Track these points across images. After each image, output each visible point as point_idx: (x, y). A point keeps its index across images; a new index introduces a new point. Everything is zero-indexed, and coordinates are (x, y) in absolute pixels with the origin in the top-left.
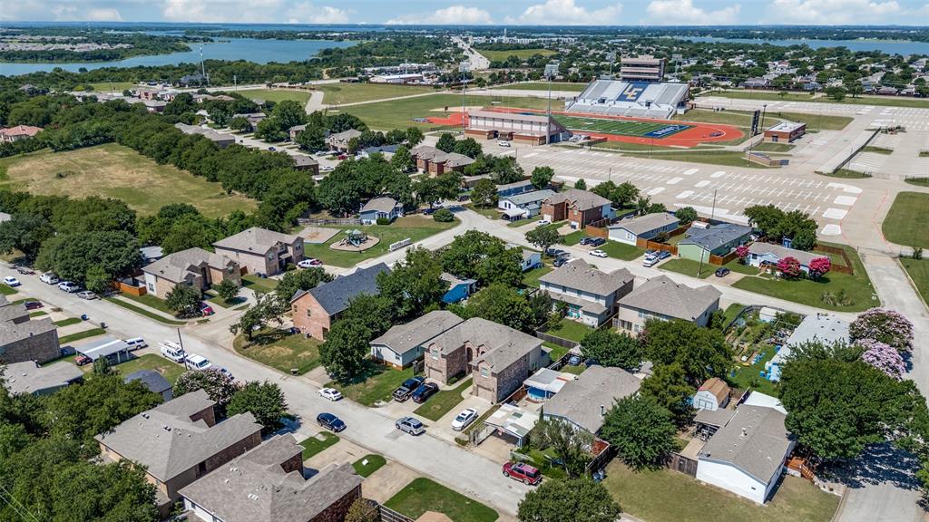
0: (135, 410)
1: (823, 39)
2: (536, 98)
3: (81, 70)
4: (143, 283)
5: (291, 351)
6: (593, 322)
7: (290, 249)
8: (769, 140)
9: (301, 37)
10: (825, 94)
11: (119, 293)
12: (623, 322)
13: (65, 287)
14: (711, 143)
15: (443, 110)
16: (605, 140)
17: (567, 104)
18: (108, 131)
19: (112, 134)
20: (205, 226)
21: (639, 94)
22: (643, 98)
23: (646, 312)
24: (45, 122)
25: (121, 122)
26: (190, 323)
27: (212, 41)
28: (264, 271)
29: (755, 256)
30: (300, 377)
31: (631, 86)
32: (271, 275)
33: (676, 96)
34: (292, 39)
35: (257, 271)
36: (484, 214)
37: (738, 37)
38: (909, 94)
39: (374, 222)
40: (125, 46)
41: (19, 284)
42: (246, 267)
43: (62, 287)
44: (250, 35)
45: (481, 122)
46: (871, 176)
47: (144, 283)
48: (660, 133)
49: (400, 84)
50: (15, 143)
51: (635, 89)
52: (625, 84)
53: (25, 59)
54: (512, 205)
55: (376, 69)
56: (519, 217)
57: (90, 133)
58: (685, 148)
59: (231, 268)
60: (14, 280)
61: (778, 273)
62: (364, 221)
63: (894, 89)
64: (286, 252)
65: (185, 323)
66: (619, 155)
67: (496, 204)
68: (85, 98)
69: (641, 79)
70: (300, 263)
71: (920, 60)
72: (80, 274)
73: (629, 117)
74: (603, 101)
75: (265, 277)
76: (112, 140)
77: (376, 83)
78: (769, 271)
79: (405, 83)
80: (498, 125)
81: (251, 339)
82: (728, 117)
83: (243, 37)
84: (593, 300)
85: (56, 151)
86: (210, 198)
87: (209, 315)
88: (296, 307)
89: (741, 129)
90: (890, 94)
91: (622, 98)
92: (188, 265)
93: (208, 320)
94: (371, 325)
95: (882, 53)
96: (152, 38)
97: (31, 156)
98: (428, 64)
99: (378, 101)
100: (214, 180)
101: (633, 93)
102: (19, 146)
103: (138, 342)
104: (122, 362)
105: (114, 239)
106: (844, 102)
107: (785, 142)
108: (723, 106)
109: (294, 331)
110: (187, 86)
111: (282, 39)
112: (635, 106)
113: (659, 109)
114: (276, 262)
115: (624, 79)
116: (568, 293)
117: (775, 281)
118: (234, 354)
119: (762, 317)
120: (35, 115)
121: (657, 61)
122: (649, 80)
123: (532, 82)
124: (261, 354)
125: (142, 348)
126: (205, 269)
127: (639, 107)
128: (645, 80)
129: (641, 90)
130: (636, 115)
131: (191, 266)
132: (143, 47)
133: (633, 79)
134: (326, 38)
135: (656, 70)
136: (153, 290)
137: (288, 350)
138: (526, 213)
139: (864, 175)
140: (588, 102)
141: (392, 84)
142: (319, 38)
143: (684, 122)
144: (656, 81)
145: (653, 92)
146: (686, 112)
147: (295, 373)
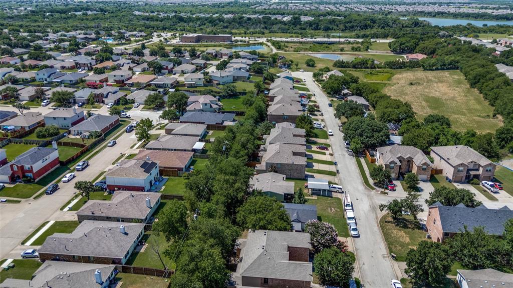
0: (269, 227)
3: (484, 25)
5: (408, 240)
7: (481, 169)
11: (364, 157)
18: (458, 62)
19: (459, 64)
20: (444, 134)
24: (432, 53)
26: (377, 191)
28: (451, 177)
30: (395, 262)
32: (454, 182)
35: (447, 175)
41: (332, 135)
42: (442, 170)
47: (376, 156)
50: (407, 62)
53: (463, 17)
59: (425, 167)
60: (331, 132)
64: (478, 170)
65: (375, 189)
68: (465, 42)
70: (483, 182)
75: (450, 181)
81: (395, 218)
85: (423, 70)
86: (479, 116)
87: (390, 190)
92: (399, 155)
93: (387, 193)
94: (474, 257)
97: (411, 70)
100: (492, 105)
102: (408, 64)
103: (338, 188)
104: (323, 196)
105: (375, 126)
114: (464, 174)
118: (377, 222)
124: (390, 231)
125: (339, 192)
126: (410, 161)
131: (401, 156)
136: (377, 162)
137: (408, 238)
147: (393, 257)
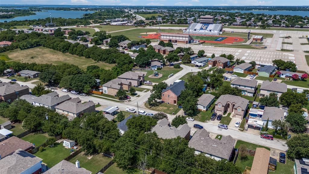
1: (242, 10)
2: (172, 29)
3: (5, 22)
4: (101, 90)
6: (251, 95)
8: (254, 41)
9: (72, 10)
10: (260, 27)
11: (93, 94)
12: (261, 94)
13: (74, 93)
14: (237, 42)
15: (145, 33)
16: (205, 42)
17: (184, 31)
19: (40, 43)
21: (207, 28)
22: (208, 29)
23: (270, 91)
24: (11, 40)
25: (42, 39)
26: (126, 102)
27: (41, 11)
28: (136, 85)
29: (283, 75)
30: (175, 115)
31: (204, 25)
32: (138, 86)
33: (219, 28)
34: (69, 10)
36: (188, 66)
37: (216, 10)
38: (283, 27)
39: (156, 69)
40: (13, 13)
43: (73, 93)
44: (53, 9)
45: (165, 37)
46: (293, 51)
47: (103, 90)
48: (218, 39)
49: (121, 25)
51: (205, 26)
52: (202, 25)
54: (197, 62)
55: (109, 20)
56: (200, 66)
57: (32, 43)
58: (231, 44)
59: (130, 84)
61: (291, 79)
62: (153, 69)
63: (278, 25)
65: (124, 102)
66: (213, 46)
67: (191, 62)
69: (206, 23)
70: (145, 82)
71: (277, 16)
72: (81, 88)
73: (205, 35)
74: (195, 30)
76: (40, 45)
77: (113, 25)
78: (288, 79)
79: (123, 25)
80: (171, 38)
81: (150, 105)
82: (235, 34)
83: (51, 9)
84: (250, 88)
85: (22, 50)
88: (163, 94)
89: (243, 38)
90: (278, 27)
91: (201, 29)
93: (130, 100)
95: (265, 14)
96: (20, 10)
98: (125, 19)
99: (120, 31)
101: (205, 27)
106: (266, 29)
107: (260, 41)
108: (233, 31)
109: (162, 102)
110: (48, 27)
111: (65, 10)
112: (206, 31)
113: (214, 32)
114: (139, 82)
115: (201, 23)
116: (241, 87)
117: (291, 81)
119: (298, 91)
120: (7, 37)
121: (212, 17)
122: (209, 23)
123: (165, 24)
124: (157, 109)
126: (121, 85)
127: (208, 32)
128: (208, 23)
129: (207, 26)
130: (207, 34)
132: (19, 13)
133: (204, 23)
134: (81, 10)
135: (212, 20)
136: (106, 92)
137: (165, 107)
138: (202, 64)
139: (292, 51)
140: (191, 30)
141: (118, 25)
142: (79, 10)
143: (223, 36)
144: (212, 23)
145: (211, 27)
146: (223, 33)
147: (173, 114)
